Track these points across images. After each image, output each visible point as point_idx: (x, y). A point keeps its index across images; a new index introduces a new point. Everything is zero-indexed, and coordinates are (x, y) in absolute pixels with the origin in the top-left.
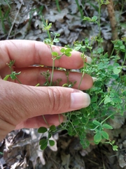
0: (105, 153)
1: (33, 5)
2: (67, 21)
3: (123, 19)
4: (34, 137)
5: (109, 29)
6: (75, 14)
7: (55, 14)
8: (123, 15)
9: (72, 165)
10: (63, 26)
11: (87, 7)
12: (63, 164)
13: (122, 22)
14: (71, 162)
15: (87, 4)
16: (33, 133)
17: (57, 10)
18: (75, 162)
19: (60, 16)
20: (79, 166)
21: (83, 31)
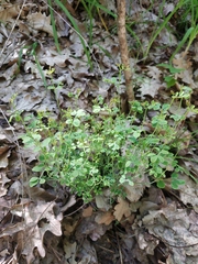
0: (122, 235)
1: (22, 39)
2: (70, 67)
3: (139, 68)
4: (29, 220)
5: (123, 81)
6: (80, 58)
7: (53, 56)
8: (138, 64)
9: (80, 256)
10: (64, 72)
11: (94, 50)
12: (67, 256)
13: (137, 72)
14: (78, 252)
15: (95, 46)
16: (27, 214)
17: (56, 50)
18: (84, 251)
19: (60, 59)
20: (89, 257)
21: (91, 82)
